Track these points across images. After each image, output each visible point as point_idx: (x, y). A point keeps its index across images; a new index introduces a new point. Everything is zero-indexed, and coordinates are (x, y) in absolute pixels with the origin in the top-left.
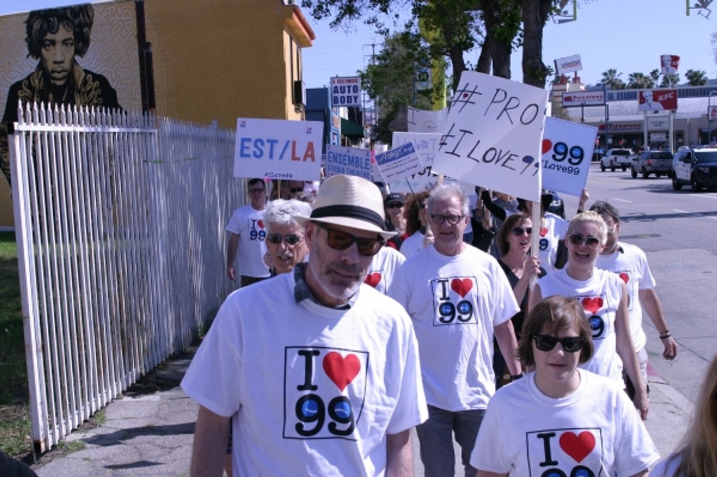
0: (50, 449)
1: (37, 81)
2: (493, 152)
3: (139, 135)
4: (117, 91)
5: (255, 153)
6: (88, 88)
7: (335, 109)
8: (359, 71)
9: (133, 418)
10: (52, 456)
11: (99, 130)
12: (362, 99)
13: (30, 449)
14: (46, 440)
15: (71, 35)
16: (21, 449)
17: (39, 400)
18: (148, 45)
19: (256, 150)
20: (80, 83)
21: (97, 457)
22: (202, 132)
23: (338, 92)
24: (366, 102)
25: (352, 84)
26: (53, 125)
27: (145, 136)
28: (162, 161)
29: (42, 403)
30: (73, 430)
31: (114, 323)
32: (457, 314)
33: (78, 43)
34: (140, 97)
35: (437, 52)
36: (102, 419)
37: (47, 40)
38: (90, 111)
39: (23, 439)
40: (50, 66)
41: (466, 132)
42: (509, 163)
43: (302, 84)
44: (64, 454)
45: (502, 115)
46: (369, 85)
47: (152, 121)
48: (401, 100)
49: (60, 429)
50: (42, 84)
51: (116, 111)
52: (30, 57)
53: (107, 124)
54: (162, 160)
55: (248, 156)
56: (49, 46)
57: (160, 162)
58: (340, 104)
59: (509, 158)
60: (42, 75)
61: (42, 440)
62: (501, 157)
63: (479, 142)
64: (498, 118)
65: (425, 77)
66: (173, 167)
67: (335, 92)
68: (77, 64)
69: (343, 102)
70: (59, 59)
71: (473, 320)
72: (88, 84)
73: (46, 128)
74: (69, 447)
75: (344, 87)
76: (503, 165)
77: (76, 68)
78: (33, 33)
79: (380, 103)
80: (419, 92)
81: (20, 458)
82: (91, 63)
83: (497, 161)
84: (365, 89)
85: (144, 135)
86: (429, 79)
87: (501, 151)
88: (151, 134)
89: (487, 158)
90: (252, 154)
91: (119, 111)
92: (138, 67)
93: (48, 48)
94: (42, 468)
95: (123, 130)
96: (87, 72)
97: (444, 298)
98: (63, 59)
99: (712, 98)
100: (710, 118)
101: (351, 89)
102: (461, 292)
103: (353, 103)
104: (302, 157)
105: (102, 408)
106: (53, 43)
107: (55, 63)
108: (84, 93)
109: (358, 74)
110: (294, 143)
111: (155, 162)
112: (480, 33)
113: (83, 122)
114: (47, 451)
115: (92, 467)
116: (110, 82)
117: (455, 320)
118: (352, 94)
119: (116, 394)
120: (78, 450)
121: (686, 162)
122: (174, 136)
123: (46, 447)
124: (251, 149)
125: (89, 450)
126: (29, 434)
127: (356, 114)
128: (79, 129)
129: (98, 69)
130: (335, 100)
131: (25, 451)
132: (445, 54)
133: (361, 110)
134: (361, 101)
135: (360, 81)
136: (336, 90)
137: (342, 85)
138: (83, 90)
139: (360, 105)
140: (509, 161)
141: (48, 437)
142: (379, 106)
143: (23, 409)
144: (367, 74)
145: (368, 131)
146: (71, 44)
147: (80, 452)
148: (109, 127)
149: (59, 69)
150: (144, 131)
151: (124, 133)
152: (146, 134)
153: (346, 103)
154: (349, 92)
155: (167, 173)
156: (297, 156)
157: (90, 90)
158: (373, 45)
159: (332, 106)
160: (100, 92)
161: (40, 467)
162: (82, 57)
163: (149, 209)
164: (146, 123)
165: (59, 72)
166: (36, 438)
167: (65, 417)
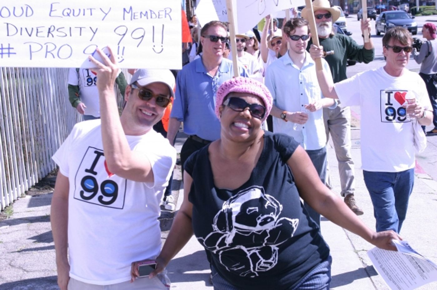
9: (34, 211)
21: (8, 240)
31: (17, 141)
36: (10, 213)
105: (10, 204)
115: (4, 247)
119: (20, 193)
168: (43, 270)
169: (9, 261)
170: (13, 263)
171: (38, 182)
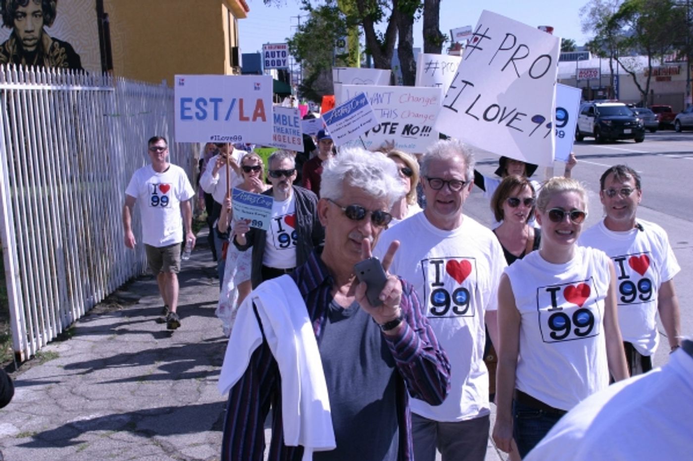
0: (29, 358)
1: (11, 48)
2: (496, 109)
3: (100, 93)
4: (80, 56)
5: (197, 114)
6: (55, 53)
7: (266, 71)
8: (287, 39)
10: (31, 364)
11: (65, 88)
12: (290, 63)
13: (12, 359)
14: (25, 351)
15: (39, 8)
16: (4, 359)
17: (18, 318)
18: (105, 15)
19: (198, 110)
20: (48, 49)
22: (154, 90)
23: (269, 57)
24: (293, 65)
25: (281, 50)
26: (25, 84)
27: (105, 93)
28: (120, 115)
29: (21, 320)
30: (49, 343)
31: (81, 252)
32: (453, 304)
33: (46, 14)
34: (99, 61)
35: (352, 22)
36: (72, 333)
37: (19, 12)
38: (56, 72)
39: (6, 351)
40: (22, 35)
41: (467, 83)
42: (515, 123)
43: (239, 50)
44: (41, 363)
45: (508, 65)
46: (295, 51)
47: (110, 80)
48: (322, 63)
49: (37, 342)
50: (15, 50)
51: (79, 73)
52: (5, 27)
53: (71, 83)
54: (119, 113)
55: (190, 118)
56: (21, 17)
57: (118, 115)
58: (271, 66)
59: (515, 118)
60: (16, 43)
61: (22, 351)
62: (505, 115)
63: (479, 96)
64: (503, 70)
65: (342, 44)
66: (129, 120)
67: (266, 57)
68: (46, 33)
69: (273, 64)
70: (30, 29)
71: (469, 312)
72: (55, 50)
73: (18, 86)
74: (45, 356)
75: (274, 52)
76: (508, 125)
77: (45, 36)
78: (7, 6)
79: (305, 65)
80: (338, 56)
81: (3, 366)
82: (57, 32)
83: (501, 120)
84: (292, 54)
85: (103, 92)
86: (346, 45)
87: (505, 109)
88: (109, 91)
89: (489, 116)
90: (194, 116)
91: (81, 72)
92: (97, 36)
93: (20, 19)
94: (23, 374)
95: (86, 88)
96: (54, 39)
97: (438, 283)
98: (33, 29)
99: (579, 62)
100: (578, 78)
101: (280, 54)
102: (457, 277)
103: (282, 66)
104: (251, 117)
106: (24, 15)
107: (27, 32)
108: (52, 57)
109: (286, 41)
110: (241, 101)
111: (114, 115)
112: (387, 6)
113: (50, 81)
114: (26, 360)
116: (74, 48)
117: (450, 312)
118: (281, 58)
120: (53, 358)
121: (589, 116)
122: (131, 94)
123: (26, 356)
124: (193, 110)
125: (62, 359)
126: (11, 346)
127: (284, 75)
128: (47, 87)
129: (63, 37)
130: (267, 63)
131: (8, 361)
132: (359, 24)
133: (289, 72)
134: (288, 65)
135: (288, 47)
136: (267, 55)
137: (273, 50)
138: (51, 55)
139: (288, 68)
140: (515, 120)
141: (27, 349)
142: (304, 68)
143: (5, 326)
144: (294, 41)
145: (295, 89)
146: (40, 16)
147: (54, 361)
148: (73, 85)
149: (30, 37)
150: (103, 89)
151: (86, 91)
152: (105, 91)
153: (276, 66)
154: (278, 56)
155: (124, 125)
156: (245, 115)
157: (58, 55)
158: (299, 17)
159: (265, 69)
160: (66, 57)
161: (21, 374)
162: (49, 27)
163: (109, 155)
164: (105, 83)
165: (30, 40)
166: (16, 350)
167: (41, 332)
168: (108, 399)
169: (70, 388)
170: (74, 390)
171: (104, 299)
